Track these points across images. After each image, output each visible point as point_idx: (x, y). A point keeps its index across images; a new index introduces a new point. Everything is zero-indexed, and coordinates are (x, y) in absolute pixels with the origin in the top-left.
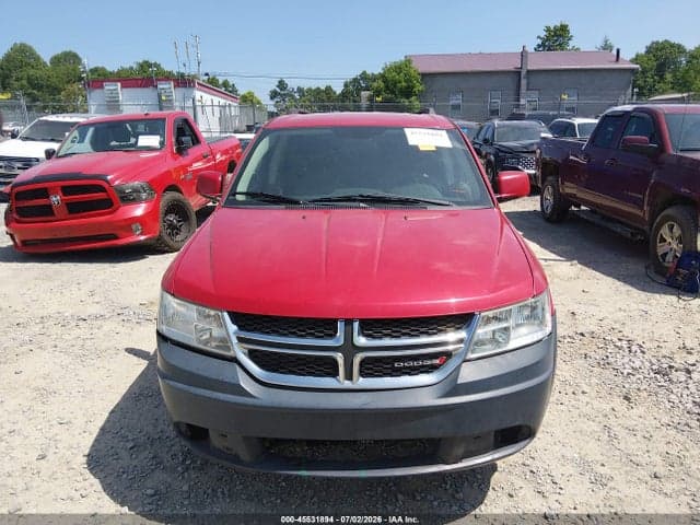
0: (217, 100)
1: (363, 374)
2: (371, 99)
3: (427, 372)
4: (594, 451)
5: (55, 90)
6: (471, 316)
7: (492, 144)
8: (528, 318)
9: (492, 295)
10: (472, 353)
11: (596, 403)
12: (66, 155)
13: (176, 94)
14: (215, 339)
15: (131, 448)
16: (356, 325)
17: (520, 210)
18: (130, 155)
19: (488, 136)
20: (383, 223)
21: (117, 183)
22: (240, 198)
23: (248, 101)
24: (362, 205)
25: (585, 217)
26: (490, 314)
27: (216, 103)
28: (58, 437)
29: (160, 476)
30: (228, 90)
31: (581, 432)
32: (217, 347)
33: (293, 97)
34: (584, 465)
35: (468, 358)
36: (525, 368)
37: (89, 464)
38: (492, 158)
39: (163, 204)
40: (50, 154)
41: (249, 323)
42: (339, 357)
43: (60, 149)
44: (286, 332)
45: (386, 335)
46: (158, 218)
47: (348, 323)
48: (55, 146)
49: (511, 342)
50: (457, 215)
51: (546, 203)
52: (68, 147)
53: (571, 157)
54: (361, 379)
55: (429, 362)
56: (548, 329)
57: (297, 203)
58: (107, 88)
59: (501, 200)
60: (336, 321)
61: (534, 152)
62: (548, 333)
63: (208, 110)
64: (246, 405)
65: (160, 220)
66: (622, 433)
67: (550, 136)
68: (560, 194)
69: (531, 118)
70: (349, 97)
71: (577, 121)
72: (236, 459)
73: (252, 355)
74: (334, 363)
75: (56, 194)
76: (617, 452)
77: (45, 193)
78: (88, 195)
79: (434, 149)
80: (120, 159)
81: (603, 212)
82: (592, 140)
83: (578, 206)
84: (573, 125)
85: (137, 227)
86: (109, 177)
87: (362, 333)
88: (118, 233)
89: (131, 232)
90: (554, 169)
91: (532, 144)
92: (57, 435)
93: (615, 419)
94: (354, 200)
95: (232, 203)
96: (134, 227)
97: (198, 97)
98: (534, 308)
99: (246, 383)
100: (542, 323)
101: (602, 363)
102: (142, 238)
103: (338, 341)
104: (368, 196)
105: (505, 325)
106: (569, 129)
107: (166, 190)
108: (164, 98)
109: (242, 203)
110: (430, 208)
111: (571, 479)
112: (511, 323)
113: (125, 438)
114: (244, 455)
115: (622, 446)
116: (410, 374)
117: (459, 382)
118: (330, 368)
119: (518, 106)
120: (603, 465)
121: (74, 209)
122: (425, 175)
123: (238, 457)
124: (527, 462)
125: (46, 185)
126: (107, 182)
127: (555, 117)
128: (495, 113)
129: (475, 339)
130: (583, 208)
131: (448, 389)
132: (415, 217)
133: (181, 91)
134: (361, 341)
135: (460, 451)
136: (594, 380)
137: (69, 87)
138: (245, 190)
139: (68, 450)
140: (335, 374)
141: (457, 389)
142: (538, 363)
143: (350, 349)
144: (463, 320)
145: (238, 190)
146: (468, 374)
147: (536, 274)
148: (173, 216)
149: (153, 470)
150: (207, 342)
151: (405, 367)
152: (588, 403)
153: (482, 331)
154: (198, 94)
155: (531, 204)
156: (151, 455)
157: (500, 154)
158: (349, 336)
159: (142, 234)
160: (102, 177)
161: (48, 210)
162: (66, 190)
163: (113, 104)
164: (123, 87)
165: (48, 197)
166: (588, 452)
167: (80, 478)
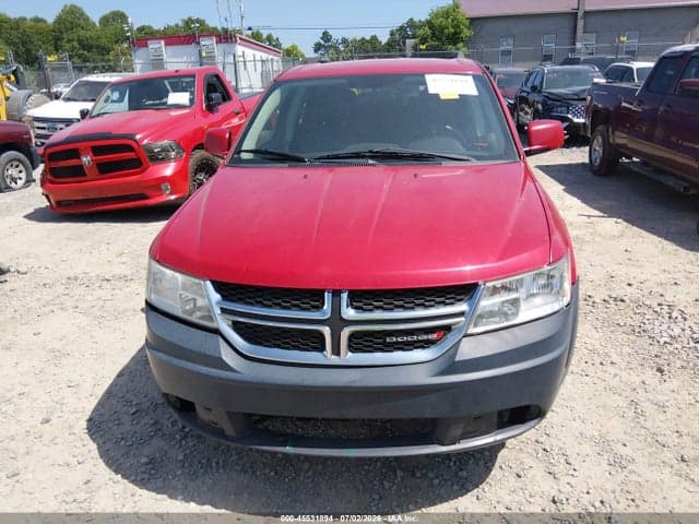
0: (260, 55)
1: (353, 348)
2: (415, 48)
3: (423, 347)
4: (616, 429)
5: (104, 51)
6: (475, 286)
7: (540, 92)
8: (544, 286)
9: (500, 263)
10: (475, 326)
11: (624, 375)
12: (98, 115)
13: (218, 50)
14: (200, 309)
15: (134, 413)
16: (345, 296)
17: (568, 162)
18: (159, 113)
19: (537, 83)
20: (390, 182)
21: (145, 141)
22: (244, 156)
23: (291, 55)
24: (370, 161)
25: (636, 169)
26: (498, 283)
27: (258, 58)
28: (65, 401)
29: (157, 442)
30: (271, 44)
31: (604, 407)
32: (202, 318)
33: (336, 49)
34: (603, 444)
35: (469, 332)
36: (535, 344)
37: (89, 429)
38: (540, 107)
39: (192, 163)
40: (84, 114)
41: (233, 292)
42: (326, 331)
43: (93, 108)
44: (269, 303)
45: (378, 308)
46: (186, 176)
47: (336, 294)
48: (89, 106)
49: (520, 314)
50: (482, 170)
51: (595, 156)
52: (101, 106)
53: (624, 104)
54: (350, 354)
55: (425, 337)
56: (567, 299)
57: (301, 160)
58: (151, 46)
59: (529, 153)
60: (323, 291)
61: (585, 99)
62: (566, 303)
63: (250, 65)
64: (229, 380)
65: (190, 179)
66: (649, 409)
67: (603, 81)
68: (610, 144)
69: (586, 62)
70: (394, 47)
71: (636, 65)
72: (221, 433)
73: (236, 326)
74: (321, 336)
75: (86, 154)
76: (643, 432)
77: (76, 154)
78: (117, 154)
79: (457, 97)
80: (150, 117)
81: (654, 163)
82: (647, 86)
83: (629, 157)
84: (631, 69)
85: (166, 187)
86: (138, 137)
87: (351, 304)
88: (148, 192)
89: (160, 192)
90: (606, 117)
91: (584, 91)
92: (64, 398)
93: (645, 394)
94: (363, 157)
95: (237, 162)
96: (163, 187)
97: (239, 53)
98: (550, 277)
99: (228, 356)
100: (560, 293)
101: (637, 330)
102: (173, 197)
103: (325, 314)
104: (377, 152)
105: (513, 295)
106: (627, 73)
107: (195, 148)
108: (204, 54)
109: (248, 161)
110: (445, 163)
111: (588, 459)
112: (521, 294)
113: (129, 403)
114: (229, 430)
115: (649, 424)
116: (403, 350)
117: (458, 359)
118: (316, 342)
119: (573, 51)
120: (625, 445)
121: (104, 169)
122: (448, 127)
123: (223, 431)
124: (541, 439)
125: (77, 145)
126: (136, 141)
127: (613, 61)
128: (547, 58)
129: (478, 312)
130: (635, 159)
131: (443, 367)
132: (428, 174)
133: (222, 46)
134: (349, 313)
135: (458, 432)
136: (627, 350)
137: (116, 47)
138: (252, 147)
139: (72, 413)
140: (322, 348)
141: (453, 367)
142: (549, 338)
143: (337, 322)
144: (466, 291)
145: (243, 148)
146: (468, 350)
147: (557, 237)
148: (203, 174)
149: (152, 437)
150: (191, 313)
151: (397, 343)
152: (616, 375)
153: (486, 303)
154: (239, 49)
155: (579, 155)
156: (152, 422)
157: (550, 102)
158: (336, 309)
159: (171, 194)
160: (131, 137)
161: (79, 171)
162: (96, 151)
163: (158, 62)
164: (166, 44)
165: (79, 158)
166: (610, 430)
167: (79, 444)
